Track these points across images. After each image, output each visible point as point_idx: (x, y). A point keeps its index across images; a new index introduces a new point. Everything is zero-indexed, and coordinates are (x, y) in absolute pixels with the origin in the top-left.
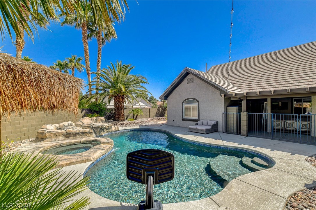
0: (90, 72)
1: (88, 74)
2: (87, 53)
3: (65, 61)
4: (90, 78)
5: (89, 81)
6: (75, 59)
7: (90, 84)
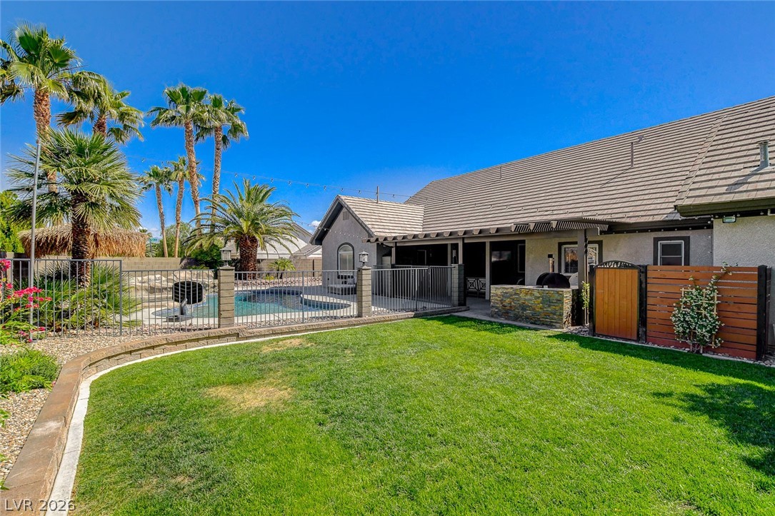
0: (198, 198)
1: (196, 202)
2: (193, 168)
3: (166, 168)
4: (199, 208)
5: (197, 212)
6: (185, 164)
7: (199, 217)
